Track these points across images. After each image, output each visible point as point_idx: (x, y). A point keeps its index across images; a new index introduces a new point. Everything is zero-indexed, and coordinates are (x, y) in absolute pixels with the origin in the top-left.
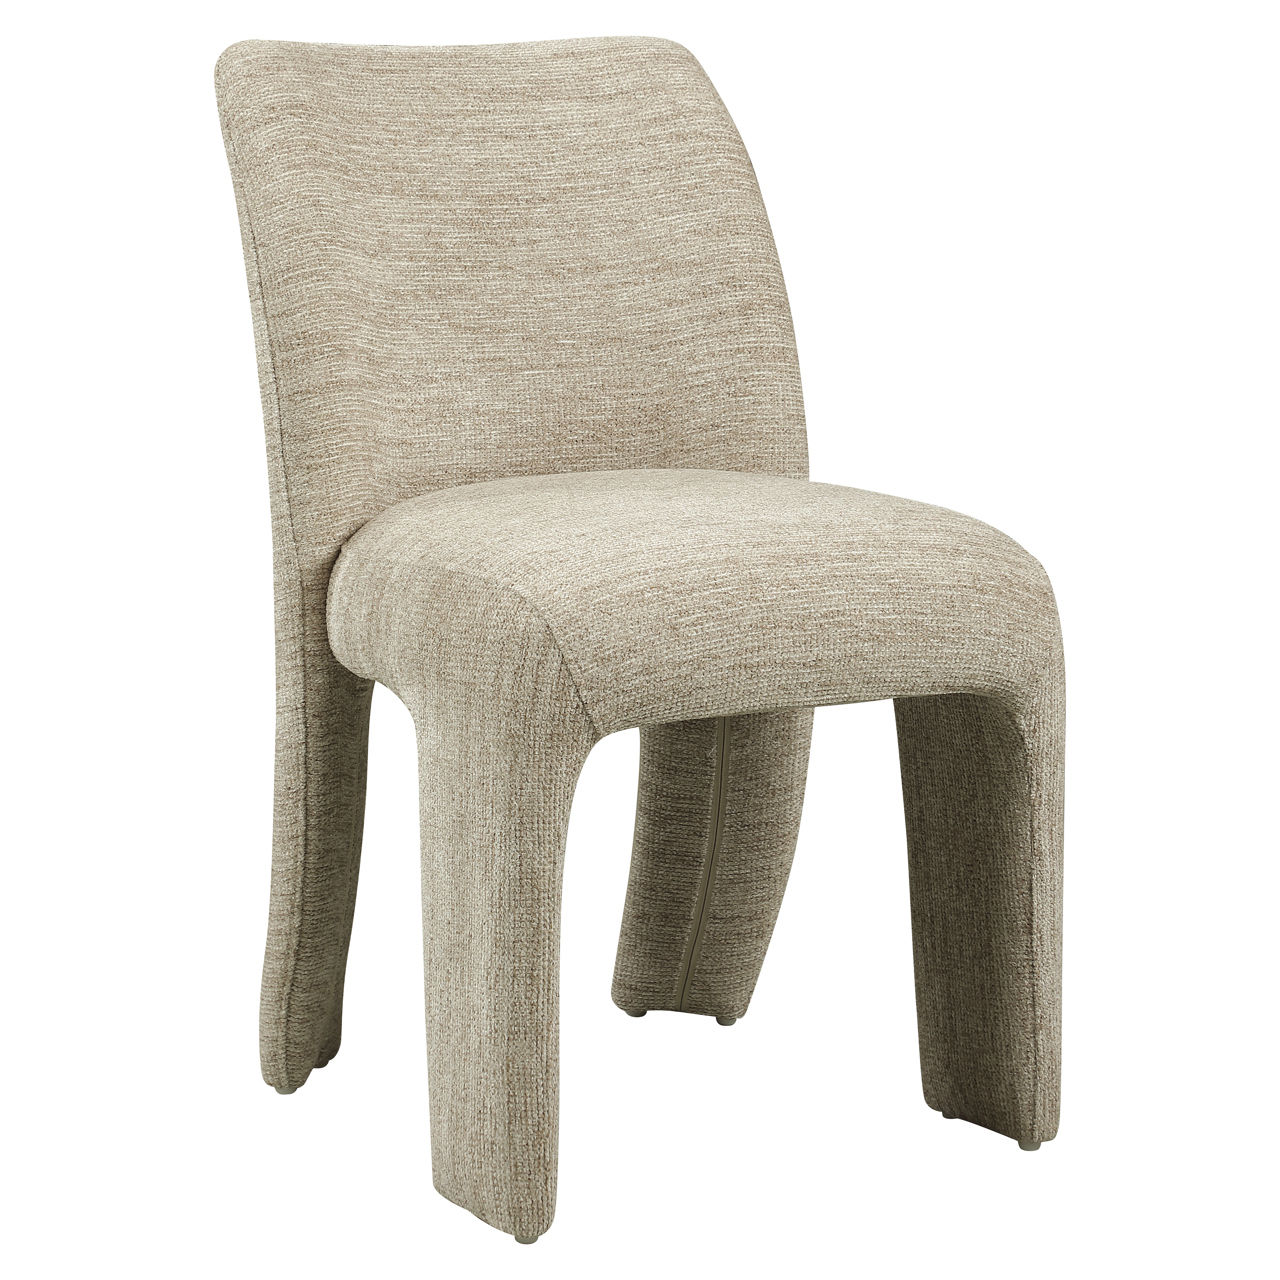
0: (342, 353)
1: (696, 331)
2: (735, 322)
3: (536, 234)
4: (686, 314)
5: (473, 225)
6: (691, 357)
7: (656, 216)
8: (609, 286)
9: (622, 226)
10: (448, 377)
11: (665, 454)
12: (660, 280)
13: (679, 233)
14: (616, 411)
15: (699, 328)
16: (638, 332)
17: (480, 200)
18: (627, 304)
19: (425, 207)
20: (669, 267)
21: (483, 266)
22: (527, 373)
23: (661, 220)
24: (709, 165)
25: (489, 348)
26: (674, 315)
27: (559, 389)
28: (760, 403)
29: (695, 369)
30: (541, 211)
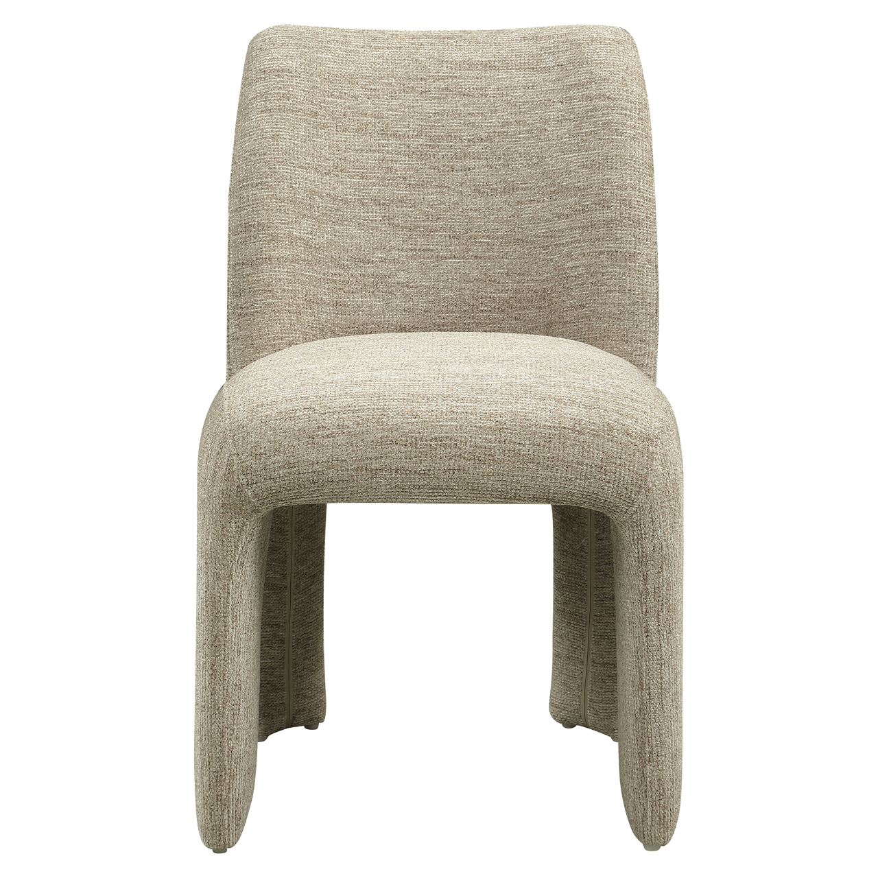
0: (274, 238)
1: (575, 237)
2: (601, 232)
3: (471, 163)
4: (569, 224)
5: (422, 156)
6: (569, 255)
7: (560, 153)
8: (520, 203)
9: (535, 161)
10: (383, 260)
11: (550, 324)
12: (555, 200)
13: (573, 167)
14: (517, 291)
15: (577, 235)
16: (536, 236)
17: (431, 138)
18: (531, 215)
19: (383, 142)
20: (563, 190)
21: (425, 185)
22: (450, 260)
23: (562, 156)
24: (604, 119)
25: (421, 241)
26: (562, 224)
27: (475, 274)
28: (611, 292)
29: (570, 264)
30: (479, 147)
